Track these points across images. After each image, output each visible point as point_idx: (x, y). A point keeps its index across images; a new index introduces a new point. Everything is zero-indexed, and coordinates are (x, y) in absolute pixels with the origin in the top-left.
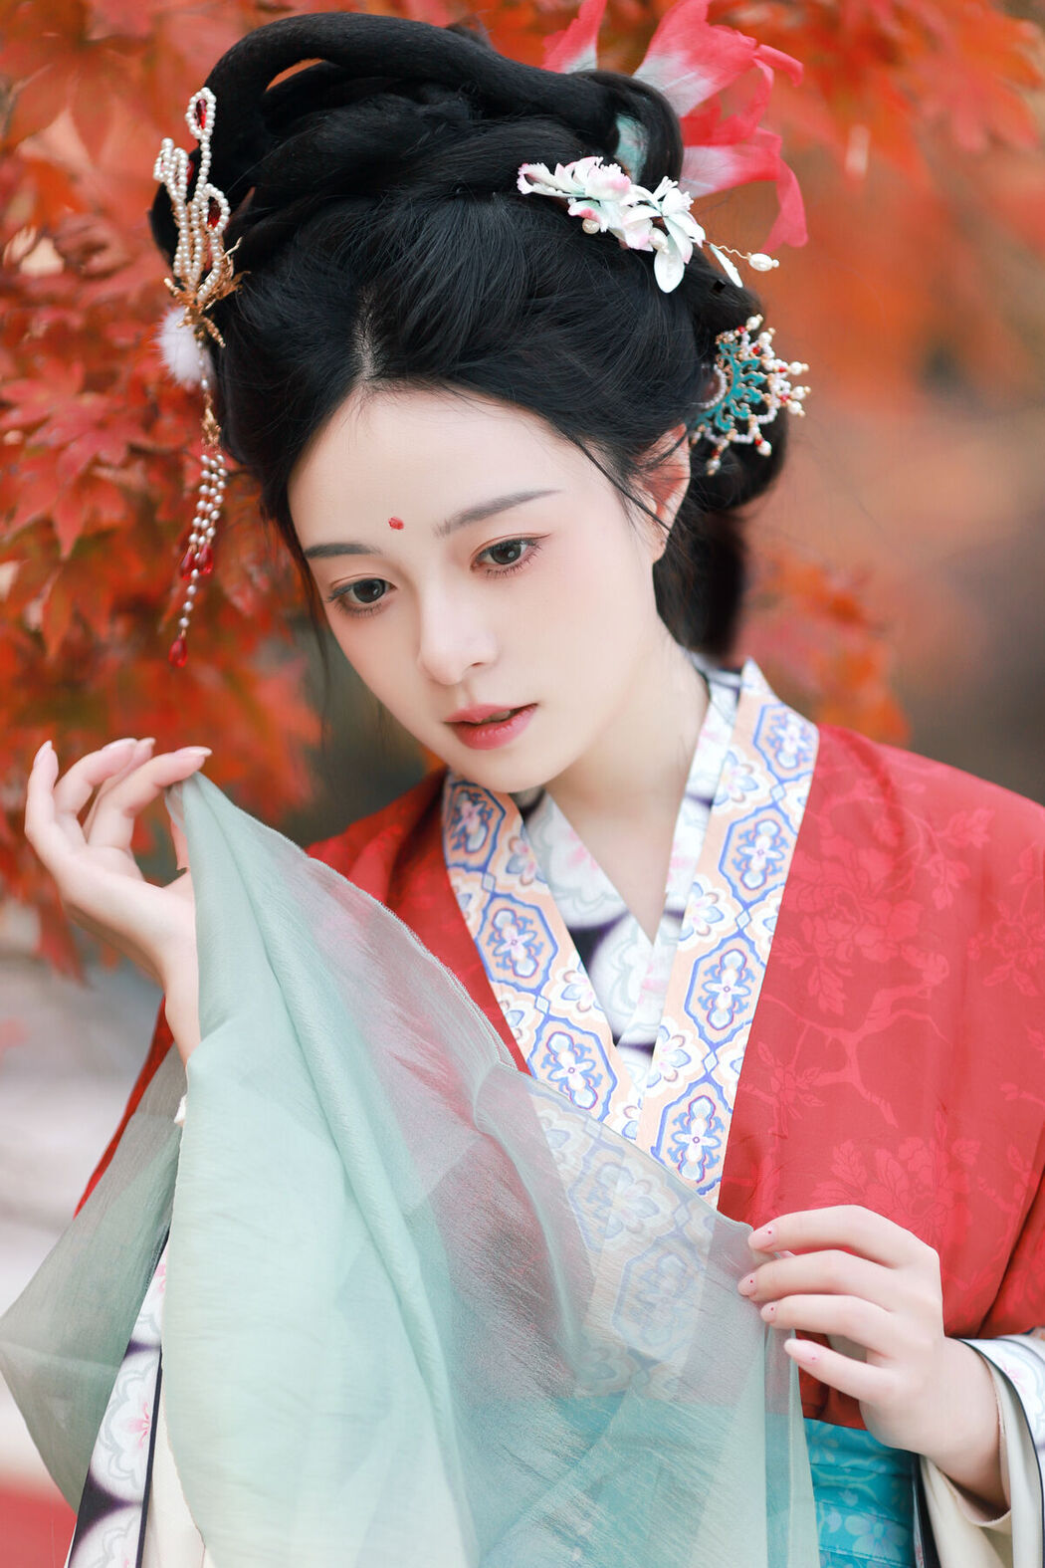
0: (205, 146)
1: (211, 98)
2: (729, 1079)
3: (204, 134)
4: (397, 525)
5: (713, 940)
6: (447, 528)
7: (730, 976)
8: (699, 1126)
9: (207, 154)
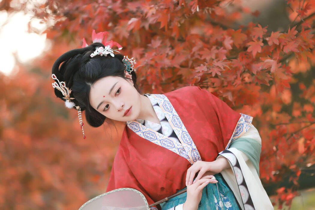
0: (57, 79)
1: (54, 74)
2: (185, 130)
3: (56, 78)
4: (104, 97)
5: (171, 118)
6: (110, 93)
7: (176, 120)
8: (186, 136)
9: (58, 80)
